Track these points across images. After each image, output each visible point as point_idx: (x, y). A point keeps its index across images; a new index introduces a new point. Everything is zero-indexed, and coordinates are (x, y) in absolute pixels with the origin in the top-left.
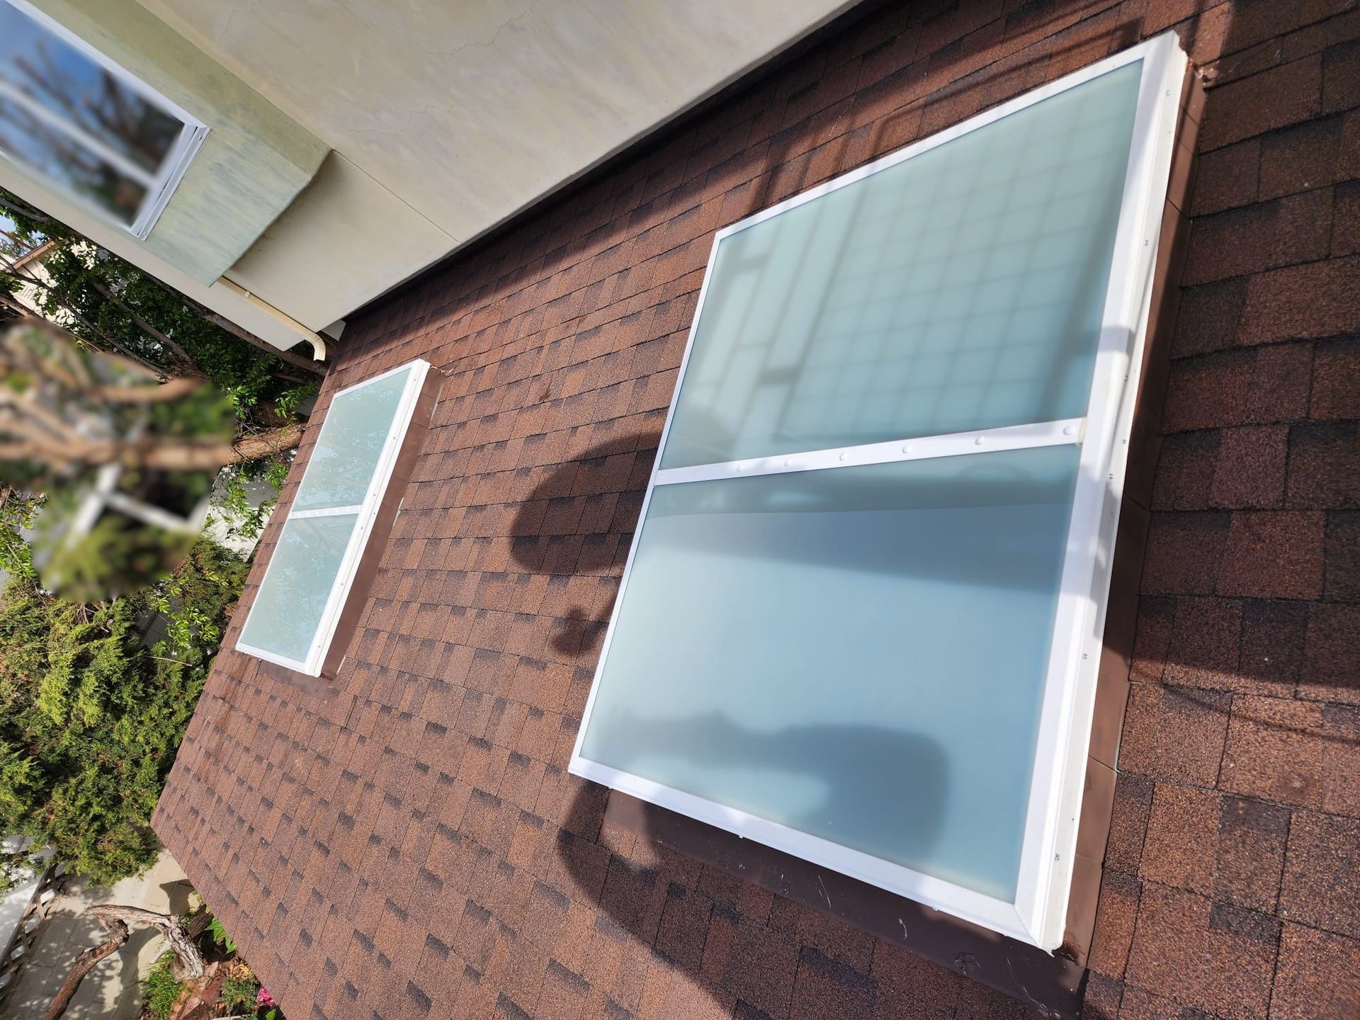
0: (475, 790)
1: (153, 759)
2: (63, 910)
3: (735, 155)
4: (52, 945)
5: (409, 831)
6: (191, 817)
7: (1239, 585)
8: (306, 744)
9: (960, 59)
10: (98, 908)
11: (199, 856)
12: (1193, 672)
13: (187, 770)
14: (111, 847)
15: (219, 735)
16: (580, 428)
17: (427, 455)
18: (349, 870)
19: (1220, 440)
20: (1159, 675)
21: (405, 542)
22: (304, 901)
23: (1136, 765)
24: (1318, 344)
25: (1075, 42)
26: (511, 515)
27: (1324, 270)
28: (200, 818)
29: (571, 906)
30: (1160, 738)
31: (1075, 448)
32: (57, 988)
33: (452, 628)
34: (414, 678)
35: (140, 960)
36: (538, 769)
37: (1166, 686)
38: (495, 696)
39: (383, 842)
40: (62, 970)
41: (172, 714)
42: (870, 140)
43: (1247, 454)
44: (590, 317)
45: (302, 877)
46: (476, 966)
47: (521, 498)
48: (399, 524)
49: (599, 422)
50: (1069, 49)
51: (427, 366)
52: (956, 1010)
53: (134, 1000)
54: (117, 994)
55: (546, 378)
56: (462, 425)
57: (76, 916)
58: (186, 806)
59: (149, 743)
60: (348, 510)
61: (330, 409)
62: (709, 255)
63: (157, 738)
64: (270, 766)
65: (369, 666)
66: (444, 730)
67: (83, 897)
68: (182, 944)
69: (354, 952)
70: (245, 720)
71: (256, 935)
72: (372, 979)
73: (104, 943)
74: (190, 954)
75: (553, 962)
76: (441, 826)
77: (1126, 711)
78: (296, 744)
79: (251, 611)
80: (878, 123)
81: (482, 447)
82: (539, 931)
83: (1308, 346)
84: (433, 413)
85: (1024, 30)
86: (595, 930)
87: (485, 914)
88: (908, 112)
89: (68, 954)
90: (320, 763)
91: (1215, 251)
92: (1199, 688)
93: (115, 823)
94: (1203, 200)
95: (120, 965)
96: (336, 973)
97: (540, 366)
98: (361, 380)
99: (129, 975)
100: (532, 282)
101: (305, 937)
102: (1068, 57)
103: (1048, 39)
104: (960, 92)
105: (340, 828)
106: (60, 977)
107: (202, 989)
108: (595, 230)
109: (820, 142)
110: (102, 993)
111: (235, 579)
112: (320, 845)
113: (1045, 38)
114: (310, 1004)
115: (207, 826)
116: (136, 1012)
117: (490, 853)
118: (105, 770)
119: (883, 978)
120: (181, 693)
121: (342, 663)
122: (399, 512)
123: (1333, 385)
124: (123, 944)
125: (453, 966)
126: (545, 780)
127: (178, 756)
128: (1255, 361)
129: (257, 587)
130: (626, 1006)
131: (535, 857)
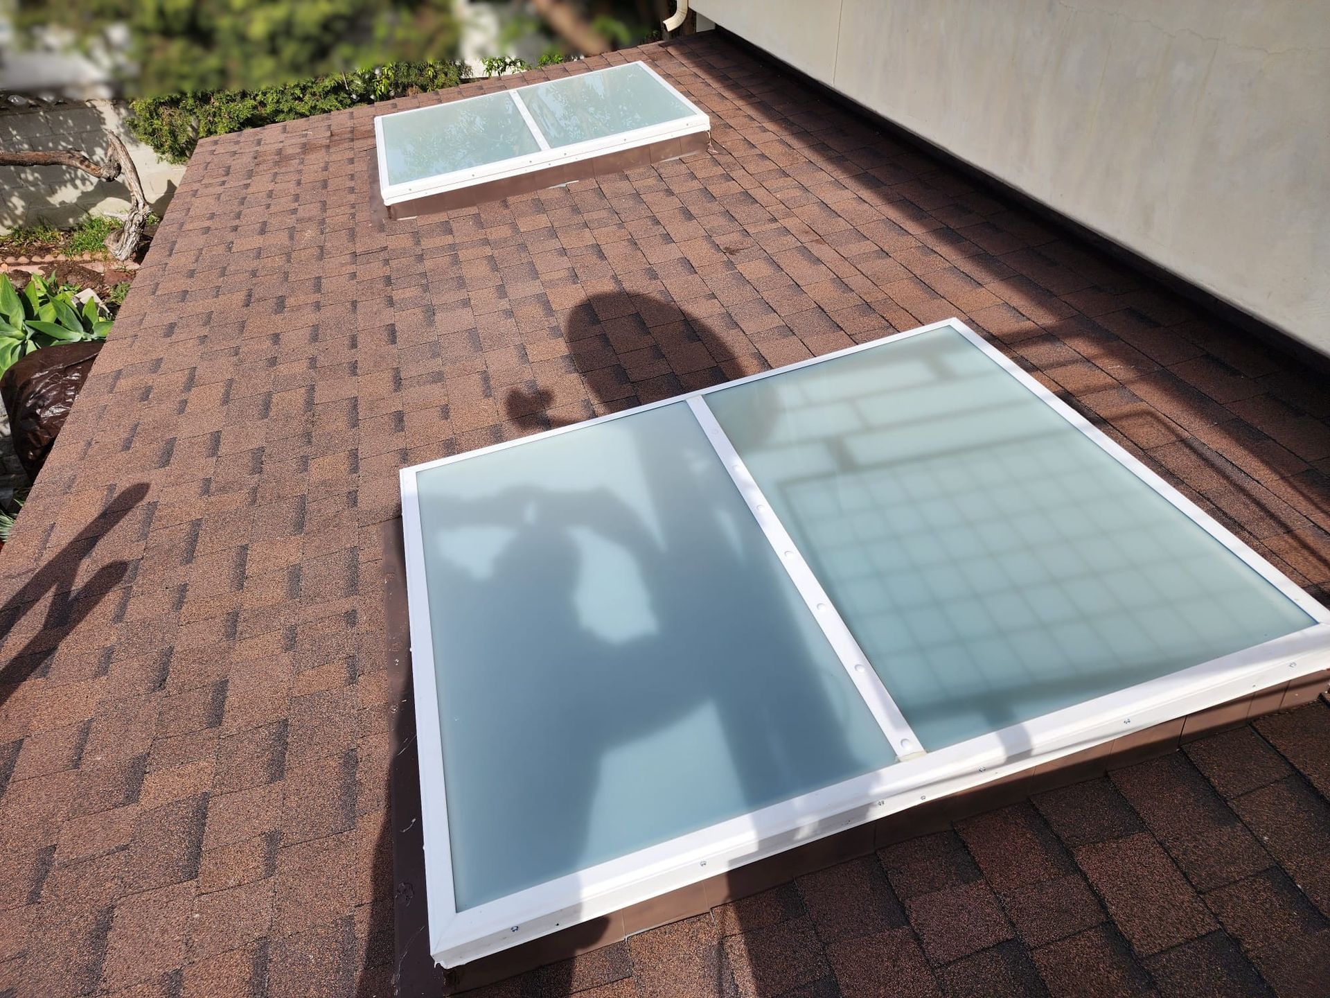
0: (356, 398)
1: (255, 108)
2: (101, 113)
3: (1048, 290)
4: (70, 121)
5: (296, 364)
6: (221, 171)
7: (843, 963)
8: (327, 231)
9: (1246, 447)
10: (117, 140)
11: (194, 198)
12: (745, 961)
13: (259, 143)
14: (167, 119)
15: (300, 150)
16: (716, 301)
17: (627, 178)
18: (242, 331)
19: (972, 881)
20: (728, 933)
21: (540, 207)
22: (199, 310)
23: (639, 953)
24: (1109, 924)
25: (1314, 547)
26: (608, 287)
27: (1185, 895)
28: (224, 179)
29: (298, 537)
30: (673, 962)
31: (893, 758)
32: (40, 148)
33: (484, 295)
34: (426, 288)
35: (104, 201)
36: (399, 442)
37: (721, 944)
38: (442, 369)
39: (277, 347)
40: (56, 143)
41: (300, 99)
42: (1123, 407)
43: (969, 912)
44: (825, 248)
45: (217, 296)
46: (213, 486)
47: (628, 286)
48: (553, 192)
49: (730, 315)
50: (1305, 546)
51: (707, 127)
52: (362, 905)
53: (71, 217)
54: (67, 201)
55: (749, 241)
56: (669, 192)
57: (103, 127)
58: (229, 161)
59: (265, 96)
60: (540, 139)
61: (628, 64)
62: (937, 321)
63: (272, 100)
64: (294, 211)
65: (418, 243)
66: (394, 341)
67: (121, 122)
68: (133, 229)
69: (177, 377)
70: (322, 165)
71: (152, 286)
72: (162, 405)
73: (97, 164)
74: (130, 240)
75: (245, 548)
76: (312, 388)
77: (683, 920)
78: (323, 222)
79: (418, 110)
80: (1143, 406)
81: (658, 223)
82: (265, 522)
83: (1102, 916)
84: (669, 160)
85: (1305, 491)
86: (288, 568)
87: (258, 469)
88: (1168, 428)
89: (71, 139)
90: (316, 252)
91: (1158, 786)
92: (732, 973)
93: (187, 110)
94: (1204, 750)
95: (90, 188)
96: (153, 372)
97: (759, 229)
98: (667, 76)
99: (87, 201)
100: (835, 174)
101: (171, 329)
102: (1296, 549)
103: (1306, 520)
104: (1212, 465)
105: (271, 303)
106: (51, 145)
107: (113, 267)
108: (912, 203)
109: (1099, 363)
110: (60, 187)
111: (441, 79)
112: (250, 296)
113: (1305, 516)
114: (119, 366)
115: (220, 189)
116: (64, 225)
117: (310, 442)
118: (223, 73)
119: (361, 830)
120: (320, 95)
121: (408, 218)
122: (564, 185)
123: (1074, 958)
124: (104, 180)
125: (205, 467)
126: (393, 453)
127: (266, 127)
128: (1064, 876)
129: (440, 101)
130: (239, 629)
131: (324, 483)
